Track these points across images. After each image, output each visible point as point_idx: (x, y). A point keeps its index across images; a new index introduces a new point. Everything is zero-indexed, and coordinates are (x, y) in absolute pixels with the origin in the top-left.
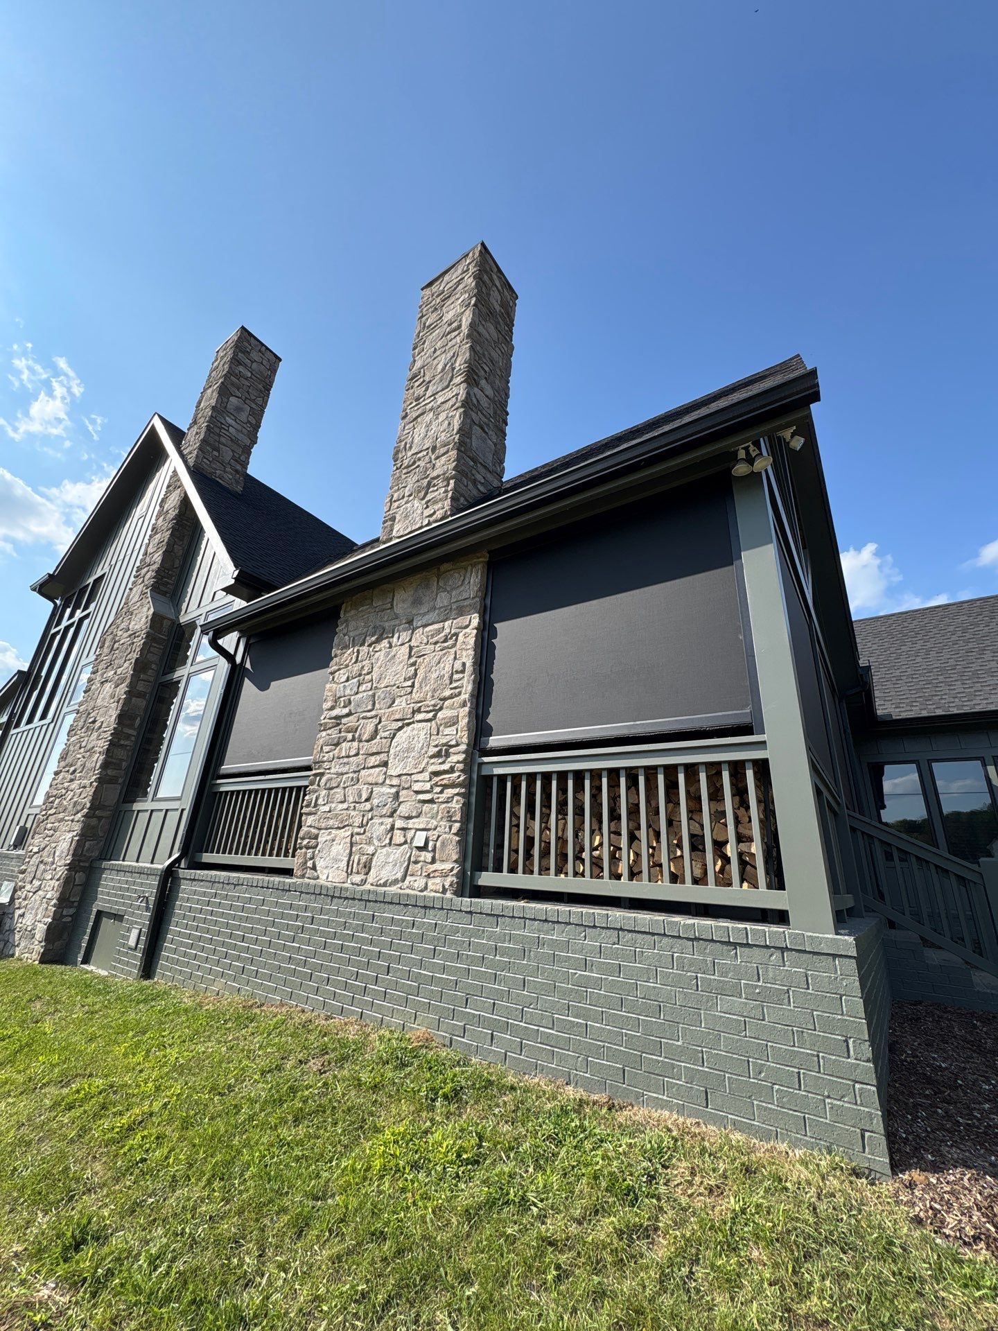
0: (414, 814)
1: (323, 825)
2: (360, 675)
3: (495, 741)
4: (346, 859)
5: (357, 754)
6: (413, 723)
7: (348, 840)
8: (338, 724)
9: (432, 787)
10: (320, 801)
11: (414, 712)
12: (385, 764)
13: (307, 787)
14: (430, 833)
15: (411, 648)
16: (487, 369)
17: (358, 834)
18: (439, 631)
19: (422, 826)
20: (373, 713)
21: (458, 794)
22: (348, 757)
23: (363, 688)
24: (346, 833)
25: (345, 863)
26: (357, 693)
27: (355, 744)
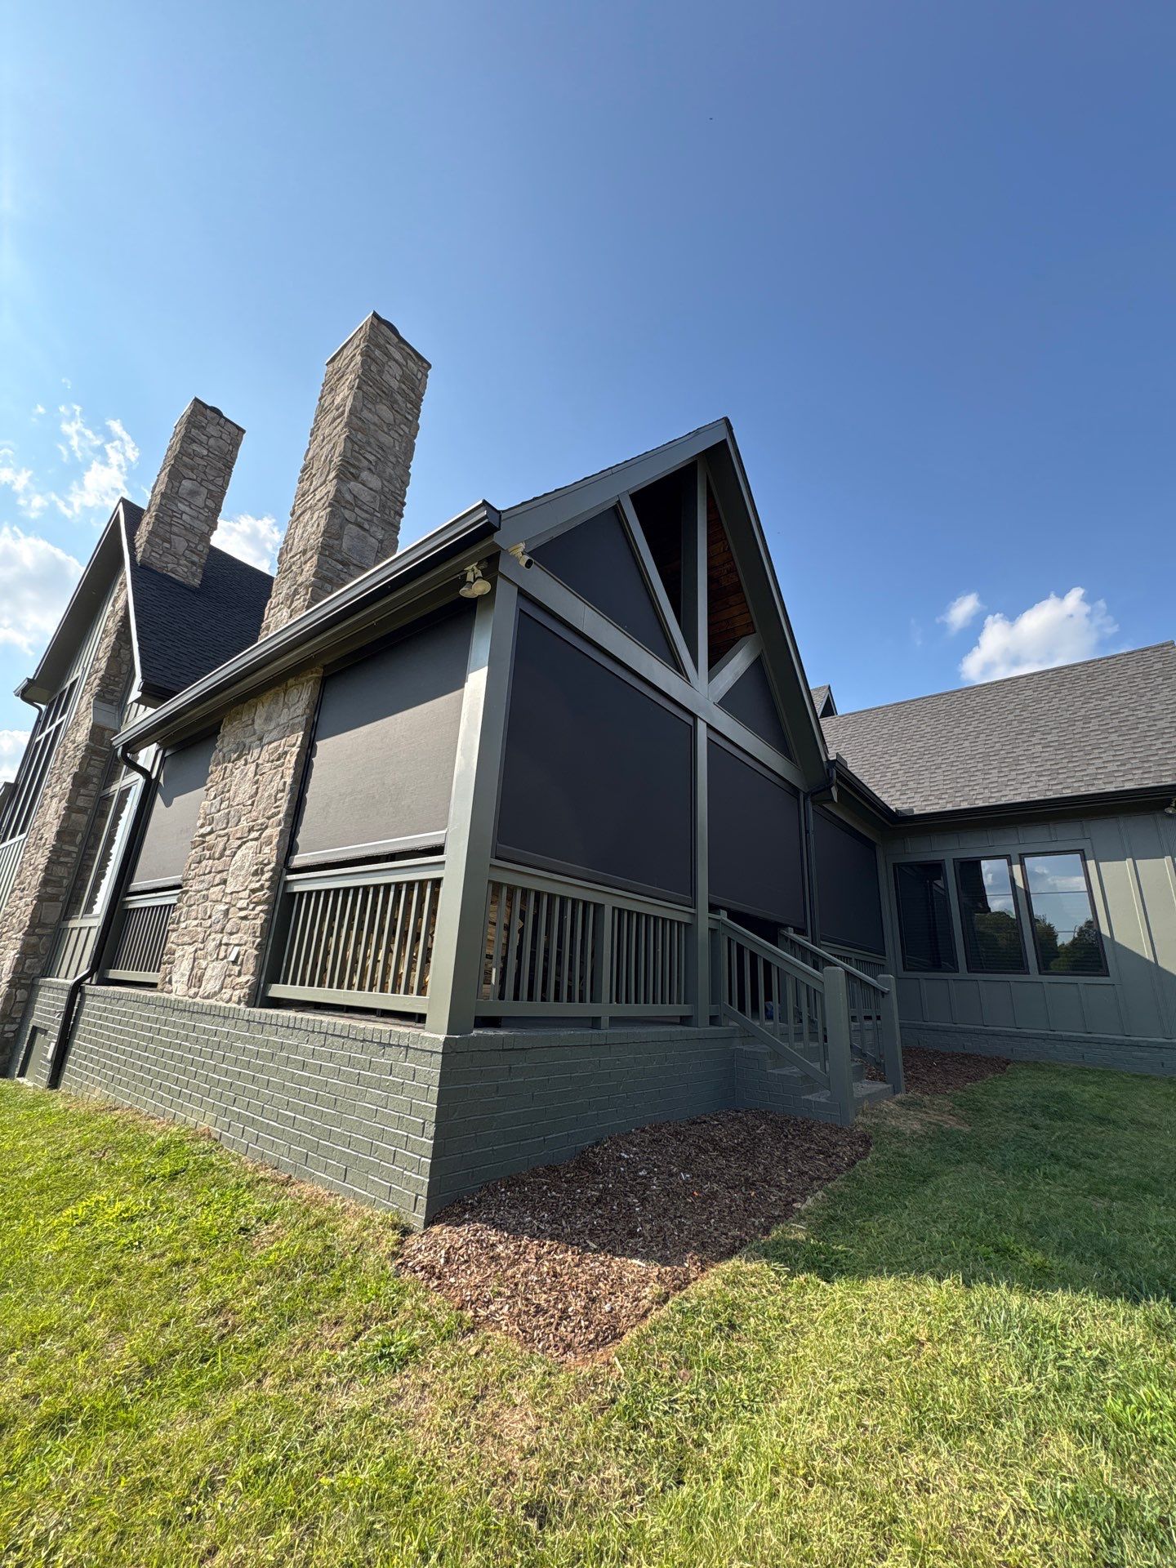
0: (234, 931)
1: (180, 941)
2: (223, 793)
3: (298, 860)
4: (188, 973)
5: (210, 872)
6: (247, 841)
7: (192, 956)
8: (204, 842)
9: (248, 905)
10: (182, 919)
11: (249, 831)
12: (224, 882)
13: (175, 904)
14: (242, 948)
15: (257, 765)
16: (372, 458)
17: (201, 950)
18: (277, 748)
19: (237, 942)
20: (226, 831)
21: (261, 911)
22: (204, 874)
23: (223, 806)
24: (191, 949)
25: (187, 977)
26: (219, 811)
27: (211, 861)
